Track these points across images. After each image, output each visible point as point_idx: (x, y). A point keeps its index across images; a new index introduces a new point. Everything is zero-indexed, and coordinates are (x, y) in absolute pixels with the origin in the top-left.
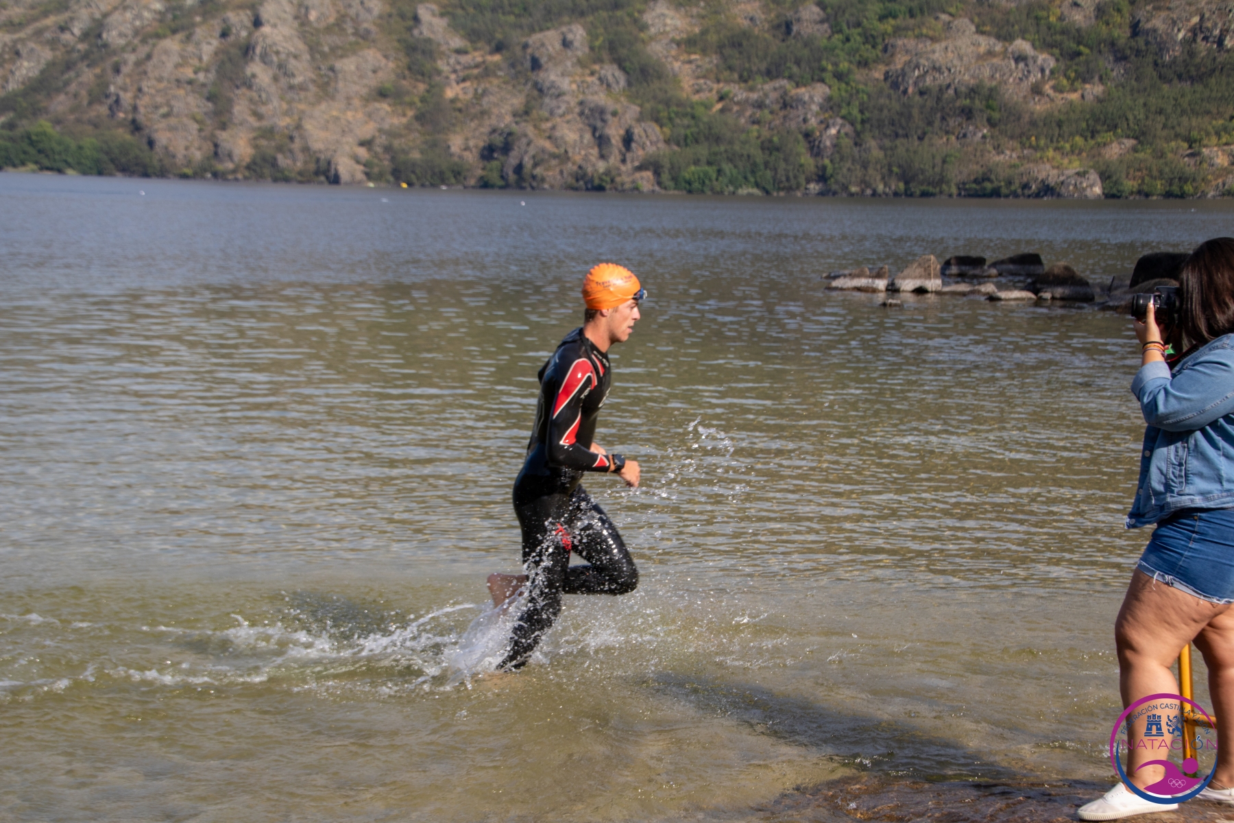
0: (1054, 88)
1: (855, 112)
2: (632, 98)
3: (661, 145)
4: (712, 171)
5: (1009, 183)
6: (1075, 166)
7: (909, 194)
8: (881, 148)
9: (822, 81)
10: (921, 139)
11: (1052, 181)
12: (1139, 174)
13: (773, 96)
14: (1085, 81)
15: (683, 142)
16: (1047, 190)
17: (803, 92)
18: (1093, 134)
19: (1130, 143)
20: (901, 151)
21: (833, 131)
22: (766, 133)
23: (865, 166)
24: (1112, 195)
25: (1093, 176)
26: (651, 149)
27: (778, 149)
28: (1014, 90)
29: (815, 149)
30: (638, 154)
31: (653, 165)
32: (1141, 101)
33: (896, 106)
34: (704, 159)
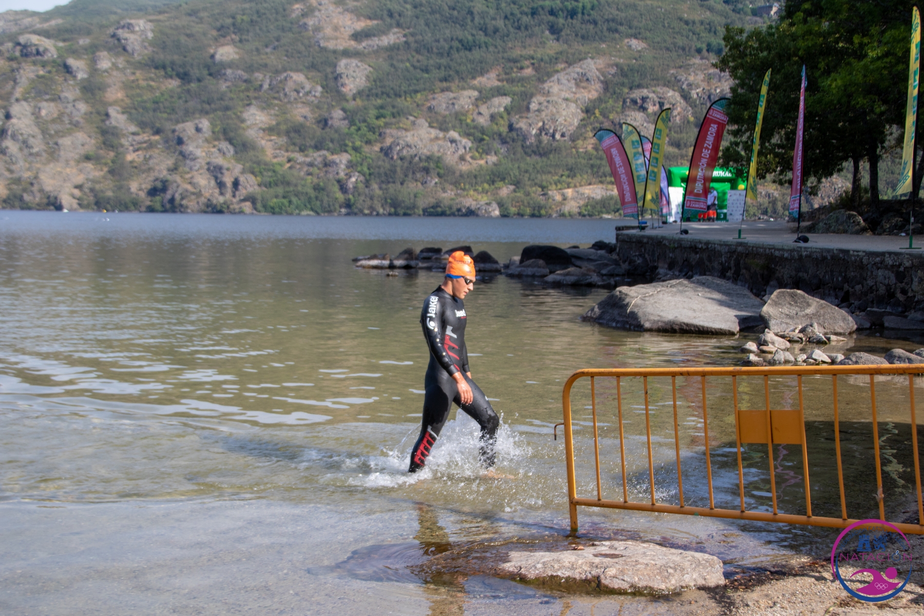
0: (472, 158)
1: (365, 169)
2: (238, 160)
3: (256, 187)
4: (285, 201)
5: (450, 208)
6: (484, 199)
7: (396, 214)
8: (380, 188)
9: (346, 151)
10: (402, 184)
11: (473, 208)
12: (517, 204)
13: (319, 159)
14: (487, 154)
15: (268, 185)
16: (470, 213)
17: (336, 158)
18: (493, 182)
19: (512, 187)
20: (391, 190)
21: (353, 179)
22: (315, 180)
23: (372, 198)
24: (504, 216)
25: (495, 205)
26: (250, 190)
27: (323, 189)
28: (450, 158)
29: (343, 188)
30: (242, 192)
31: (251, 199)
32: (516, 165)
33: (387, 166)
34: (281, 195)
